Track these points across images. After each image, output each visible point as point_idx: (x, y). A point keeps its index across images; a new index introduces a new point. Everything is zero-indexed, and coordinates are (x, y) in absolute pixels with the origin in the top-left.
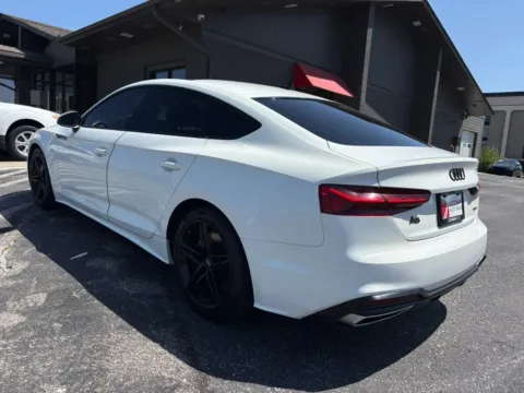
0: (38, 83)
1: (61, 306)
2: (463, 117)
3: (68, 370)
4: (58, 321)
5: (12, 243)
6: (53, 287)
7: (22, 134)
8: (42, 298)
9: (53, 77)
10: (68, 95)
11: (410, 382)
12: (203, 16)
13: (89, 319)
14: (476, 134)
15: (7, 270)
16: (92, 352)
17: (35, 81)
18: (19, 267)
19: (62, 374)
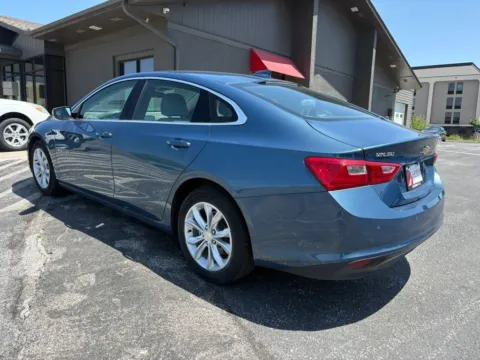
0: (8, 75)
1: (112, 284)
2: (396, 91)
3: (142, 335)
4: (115, 296)
5: (41, 231)
6: (97, 268)
7: (9, 127)
8: (92, 278)
9: (22, 68)
10: (38, 85)
11: (406, 323)
12: (168, 10)
13: (139, 293)
14: (407, 106)
15: (49, 256)
16: (154, 320)
17: (4, 72)
18: (59, 253)
19: (139, 339)
